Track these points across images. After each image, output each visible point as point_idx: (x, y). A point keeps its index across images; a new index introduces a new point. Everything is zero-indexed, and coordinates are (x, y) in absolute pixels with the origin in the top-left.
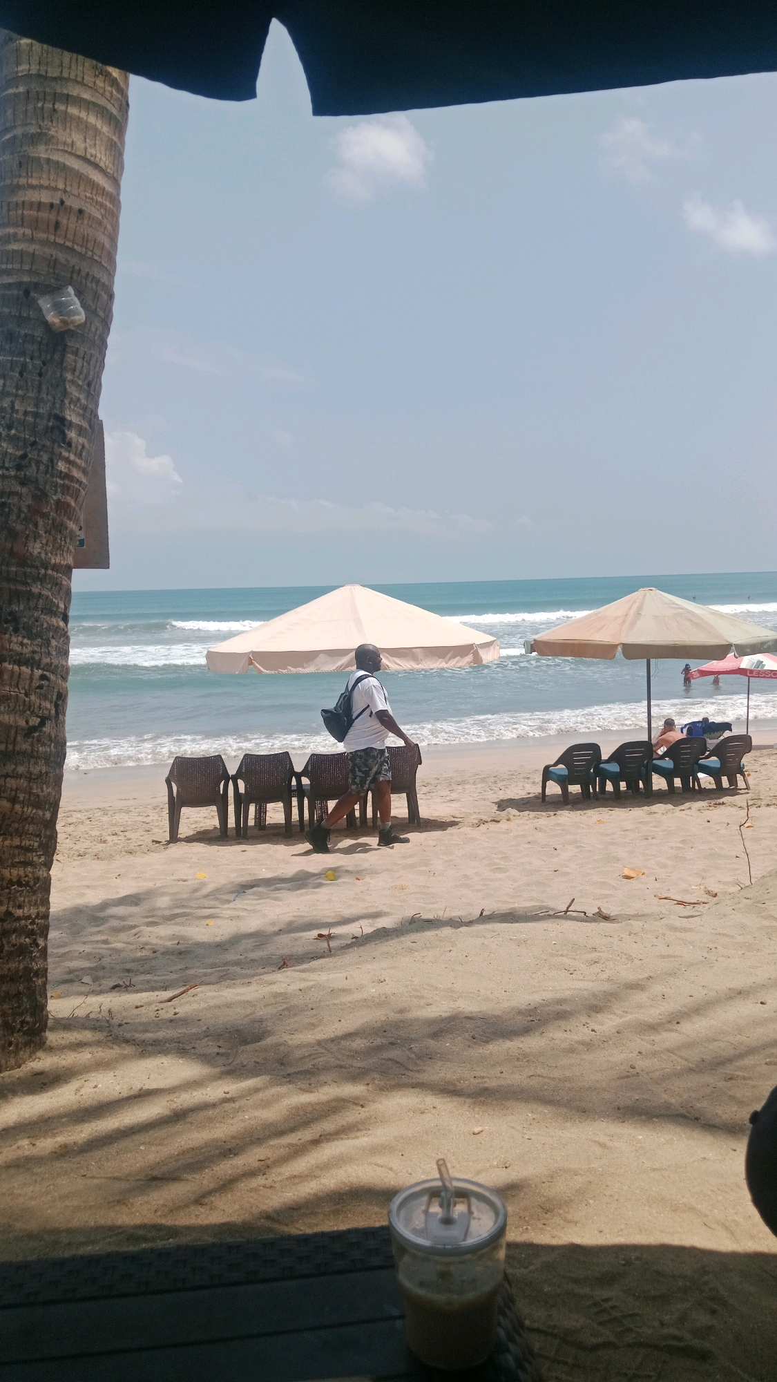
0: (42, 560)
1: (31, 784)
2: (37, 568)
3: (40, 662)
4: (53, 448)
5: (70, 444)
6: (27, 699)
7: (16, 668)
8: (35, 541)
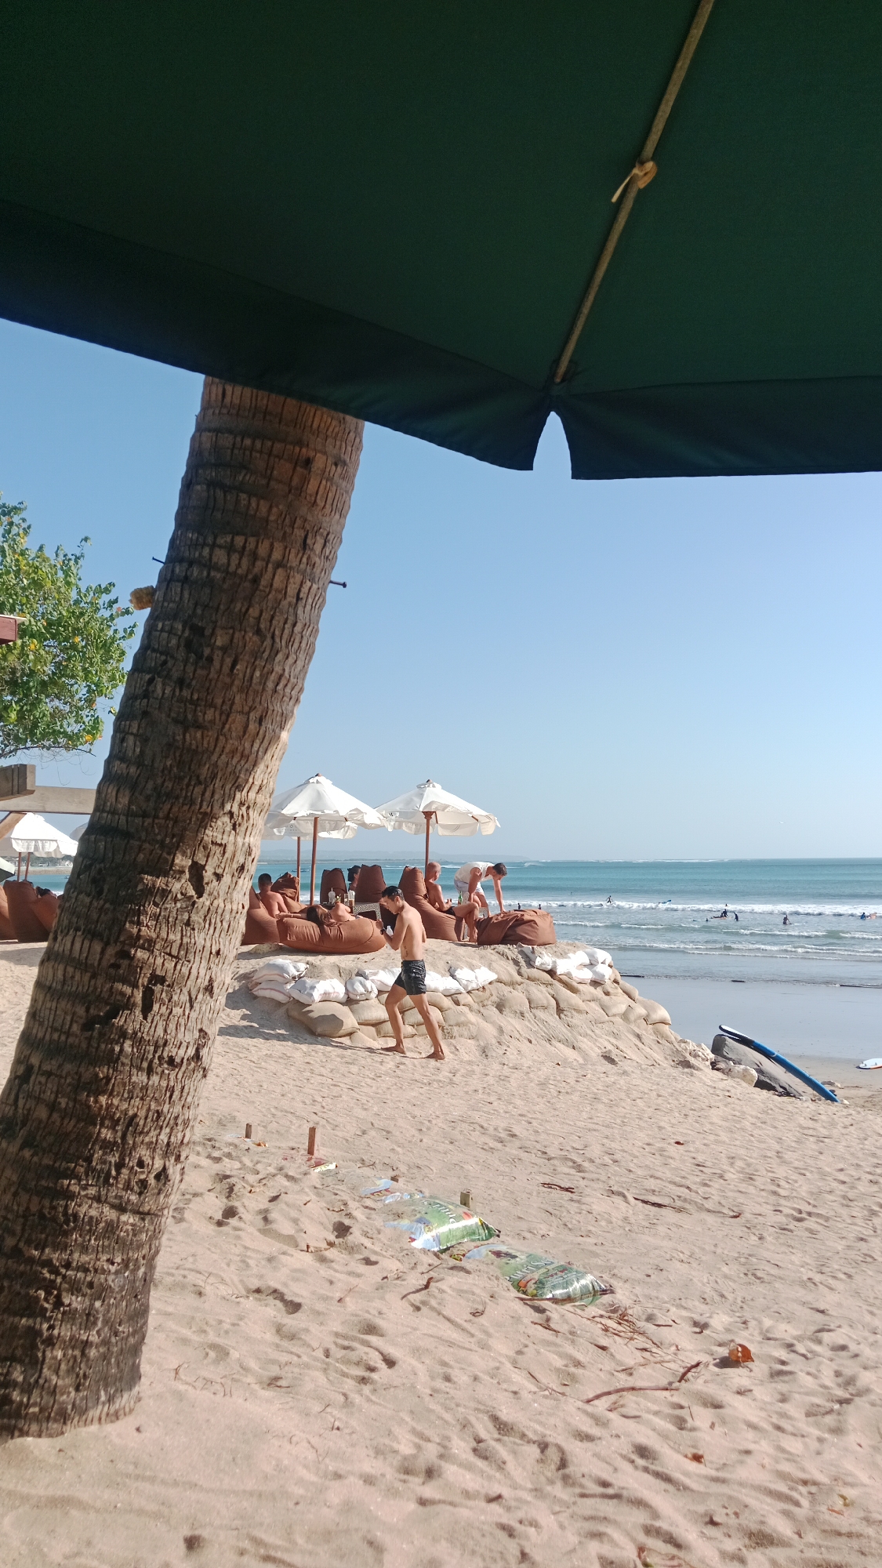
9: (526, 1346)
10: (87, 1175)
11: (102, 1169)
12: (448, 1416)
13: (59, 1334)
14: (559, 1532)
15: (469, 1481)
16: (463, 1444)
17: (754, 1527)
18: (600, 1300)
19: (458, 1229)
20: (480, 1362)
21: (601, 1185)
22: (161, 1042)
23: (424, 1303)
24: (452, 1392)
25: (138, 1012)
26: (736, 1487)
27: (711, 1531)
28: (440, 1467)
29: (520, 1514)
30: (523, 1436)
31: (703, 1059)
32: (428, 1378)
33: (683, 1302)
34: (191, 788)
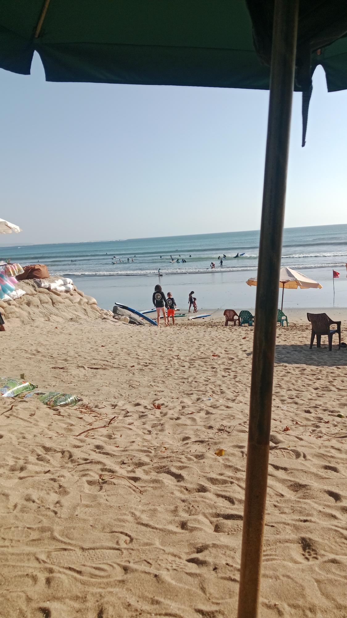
9: (52, 423)
12: (26, 450)
14: (72, 477)
15: (38, 469)
16: (33, 458)
17: (137, 462)
18: (78, 404)
19: (21, 387)
20: (35, 430)
21: (75, 365)
23: (11, 415)
24: (26, 442)
26: (130, 452)
27: (123, 466)
28: (26, 466)
29: (58, 474)
30: (55, 451)
31: (110, 316)
32: (16, 439)
33: (108, 400)
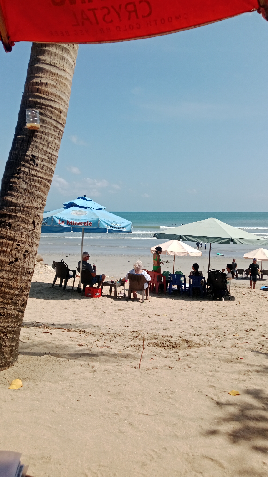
0: (22, 205)
1: (9, 281)
2: (20, 207)
3: (17, 240)
4: (30, 167)
5: (37, 165)
6: (10, 252)
7: (8, 241)
8: (21, 198)
10: (12, 303)
11: (15, 301)
13: (7, 344)
22: (28, 268)
25: (22, 261)
34: (33, 200)
